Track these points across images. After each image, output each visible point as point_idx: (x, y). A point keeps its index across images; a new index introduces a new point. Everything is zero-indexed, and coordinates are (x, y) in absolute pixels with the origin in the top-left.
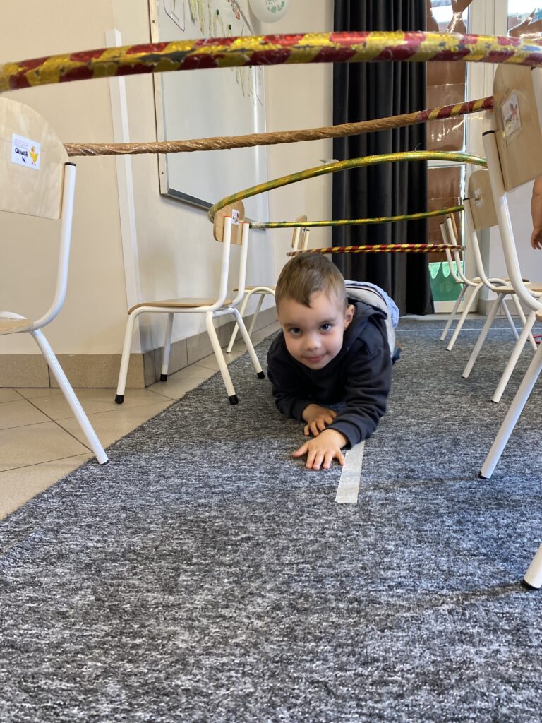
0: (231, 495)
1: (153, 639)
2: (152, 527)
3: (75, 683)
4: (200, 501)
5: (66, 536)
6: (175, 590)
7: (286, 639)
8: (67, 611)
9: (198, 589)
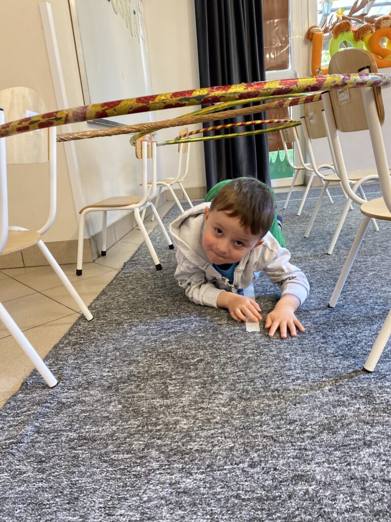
0: (181, 333)
1: (167, 425)
2: (139, 359)
3: (132, 454)
4: (163, 339)
5: (86, 370)
6: (168, 396)
7: (242, 416)
8: (109, 416)
9: (181, 393)
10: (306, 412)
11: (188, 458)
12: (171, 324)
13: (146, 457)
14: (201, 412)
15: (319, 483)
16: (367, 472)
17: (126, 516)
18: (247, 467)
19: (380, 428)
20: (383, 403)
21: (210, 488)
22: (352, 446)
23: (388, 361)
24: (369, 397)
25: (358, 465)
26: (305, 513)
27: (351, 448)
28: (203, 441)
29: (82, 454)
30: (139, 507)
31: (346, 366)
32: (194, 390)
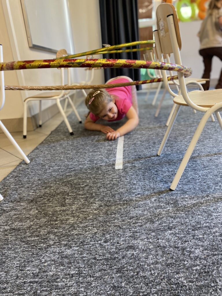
0: (78, 171)
1: (62, 221)
2: (52, 185)
3: (39, 237)
4: (67, 174)
5: (21, 192)
6: (65, 205)
7: (105, 215)
8: (29, 217)
9: (73, 204)
10: (140, 212)
11: (71, 238)
12: (73, 165)
13: (47, 238)
14: (82, 213)
15: (140, 250)
16: (167, 243)
17: (31, 271)
18: (103, 243)
19: (178, 220)
20: (182, 207)
21: (80, 254)
23: (189, 184)
24: (175, 204)
25: (163, 239)
26: (130, 266)
27: (161, 231)
28: (81, 230)
29: (11, 238)
30: (39, 265)
31: (166, 187)
32: (81, 201)
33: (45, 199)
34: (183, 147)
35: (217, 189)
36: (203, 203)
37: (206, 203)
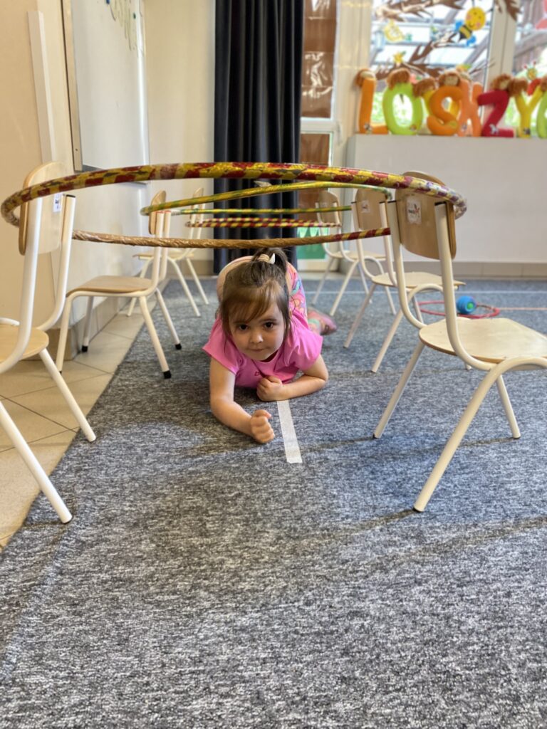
10: (358, 551)
15: (373, 618)
16: (417, 607)
18: (302, 606)
19: (429, 567)
20: (433, 543)
21: (266, 625)
22: (404, 584)
23: (439, 501)
24: (420, 538)
25: (410, 601)
26: (362, 644)
27: (403, 586)
29: (122, 595)
30: (196, 644)
31: (396, 505)
32: (236, 527)
33: (162, 521)
34: (414, 422)
35: (491, 512)
36: (469, 538)
37: (474, 537)
